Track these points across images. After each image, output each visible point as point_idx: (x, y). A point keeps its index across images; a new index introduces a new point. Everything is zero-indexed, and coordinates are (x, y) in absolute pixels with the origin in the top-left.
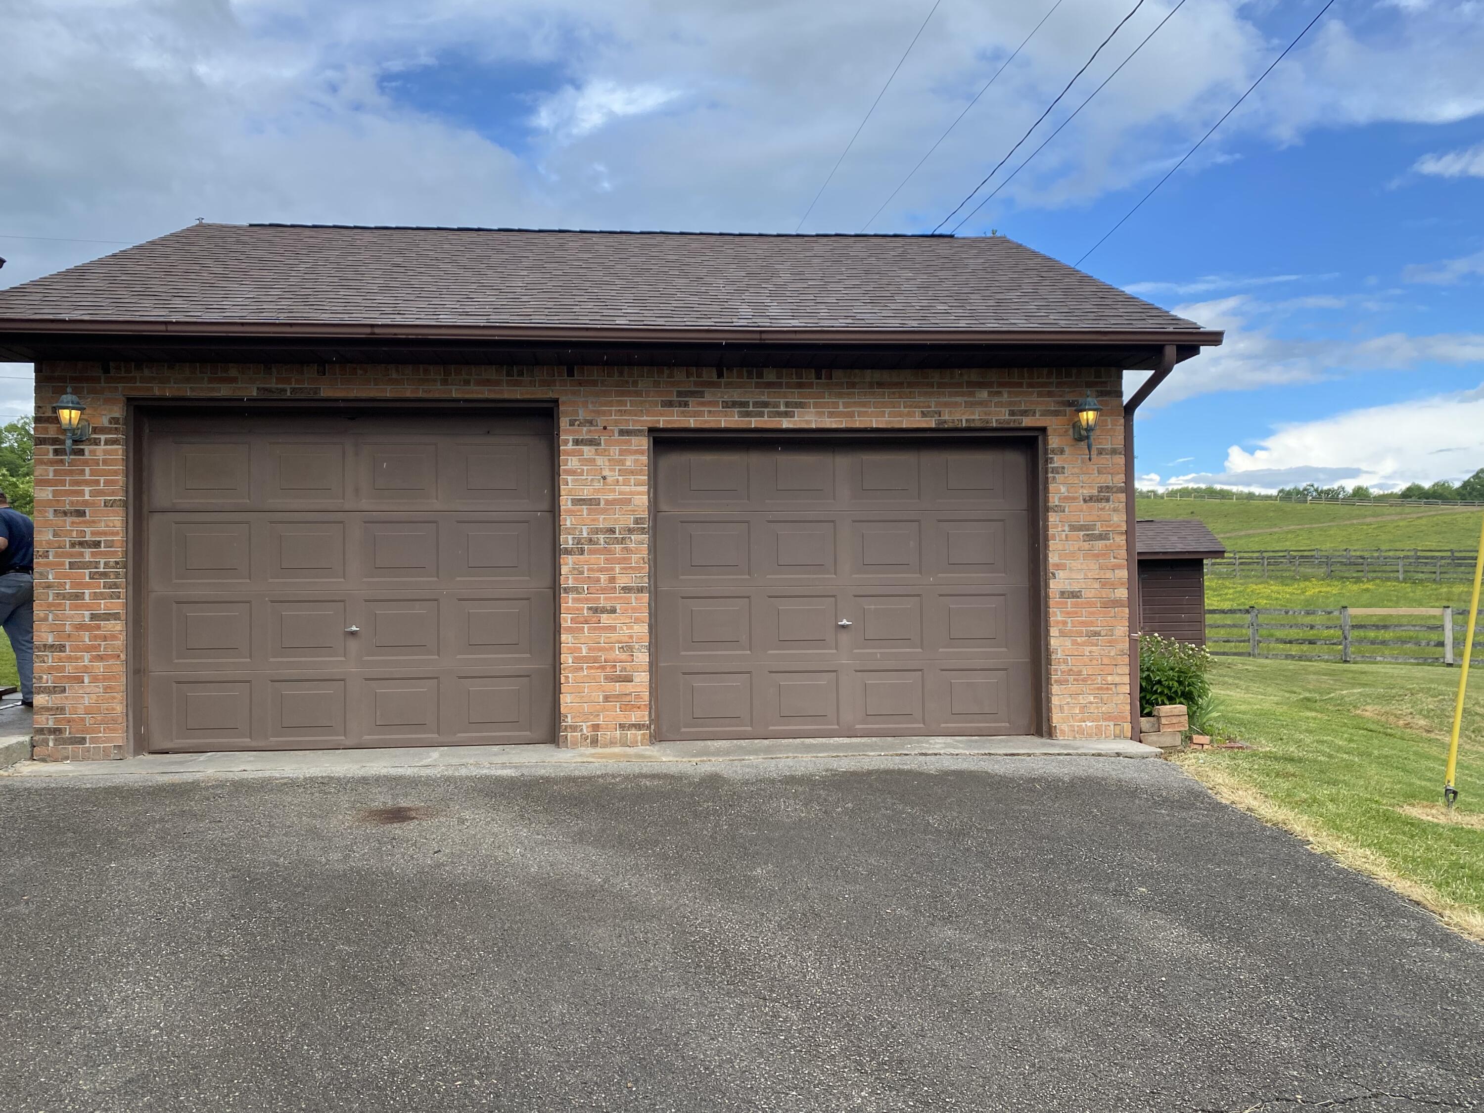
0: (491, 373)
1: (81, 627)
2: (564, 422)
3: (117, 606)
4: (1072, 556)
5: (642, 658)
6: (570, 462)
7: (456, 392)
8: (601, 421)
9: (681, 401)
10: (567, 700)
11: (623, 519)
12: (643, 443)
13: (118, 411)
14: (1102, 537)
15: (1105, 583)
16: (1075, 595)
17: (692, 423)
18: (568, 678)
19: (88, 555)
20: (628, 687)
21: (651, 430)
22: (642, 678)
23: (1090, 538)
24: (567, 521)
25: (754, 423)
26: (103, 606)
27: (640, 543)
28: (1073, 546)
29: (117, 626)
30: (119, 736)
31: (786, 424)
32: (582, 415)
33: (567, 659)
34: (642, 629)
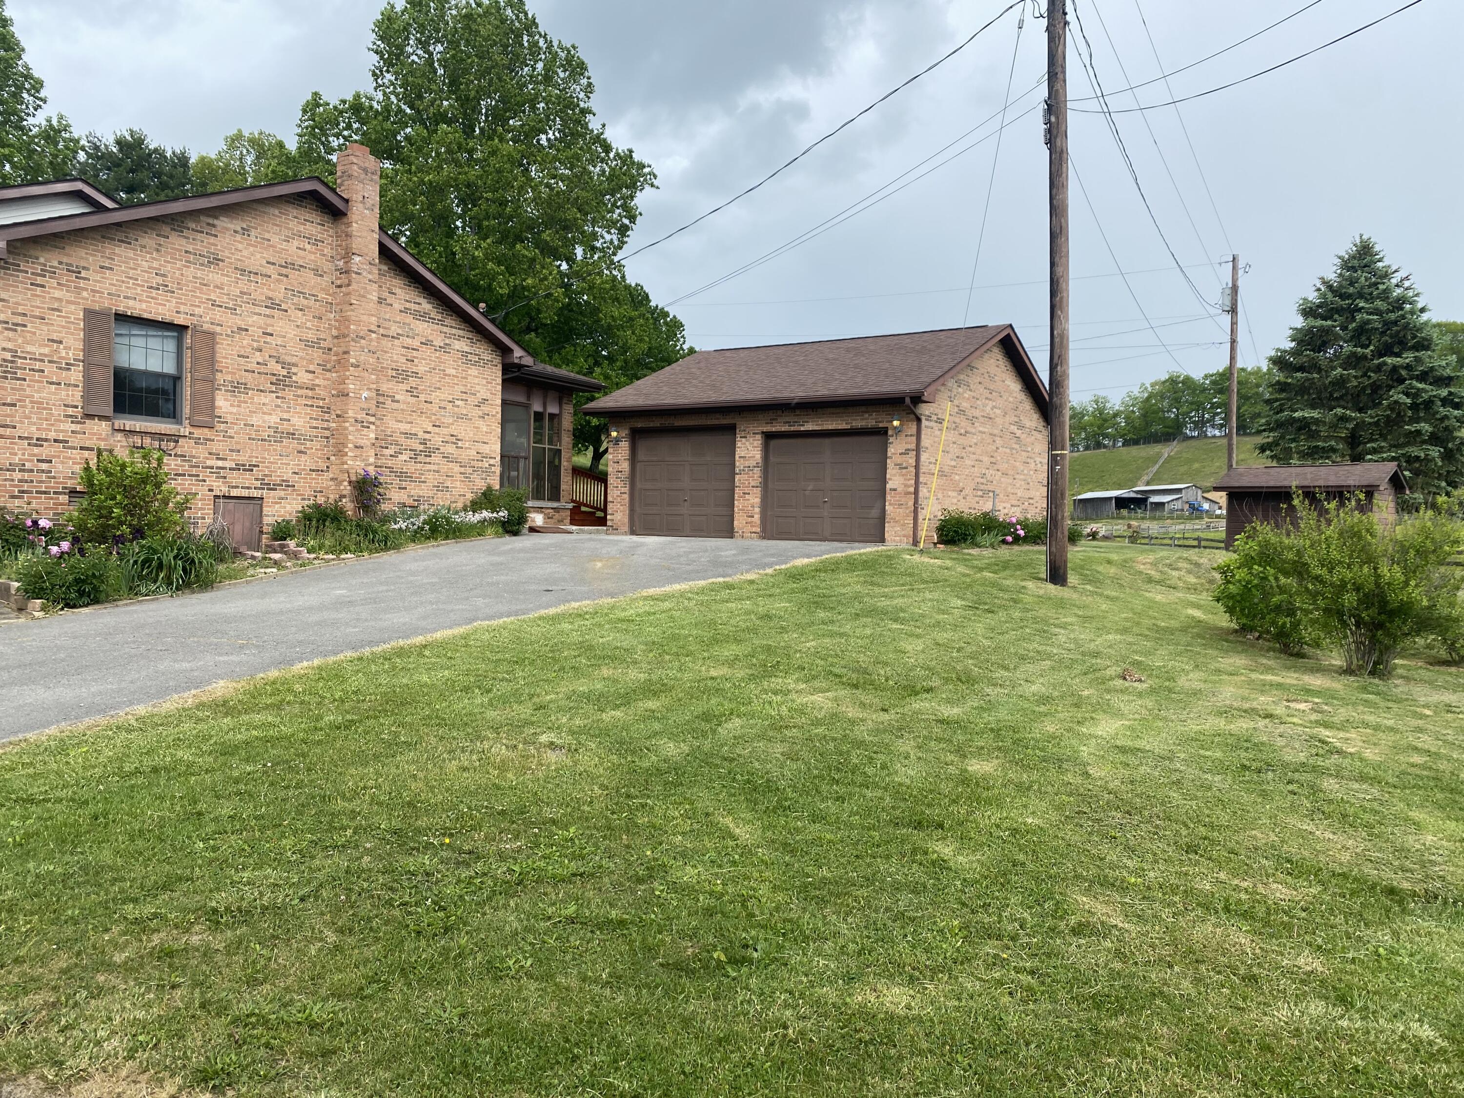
0: (718, 416)
1: (617, 496)
2: (738, 431)
3: (627, 490)
4: (895, 475)
5: (757, 510)
6: (739, 444)
7: (709, 422)
8: (748, 430)
9: (771, 422)
10: (736, 523)
11: (752, 463)
12: (759, 437)
13: (627, 432)
14: (906, 468)
15: (906, 486)
16: (895, 490)
17: (775, 429)
18: (736, 515)
19: (620, 475)
20: (754, 520)
21: (763, 433)
22: (757, 517)
23: (901, 468)
24: (737, 464)
25: (792, 429)
26: (623, 490)
27: (757, 472)
28: (894, 472)
29: (626, 496)
30: (626, 528)
31: (802, 429)
32: (743, 428)
33: (736, 509)
34: (758, 500)
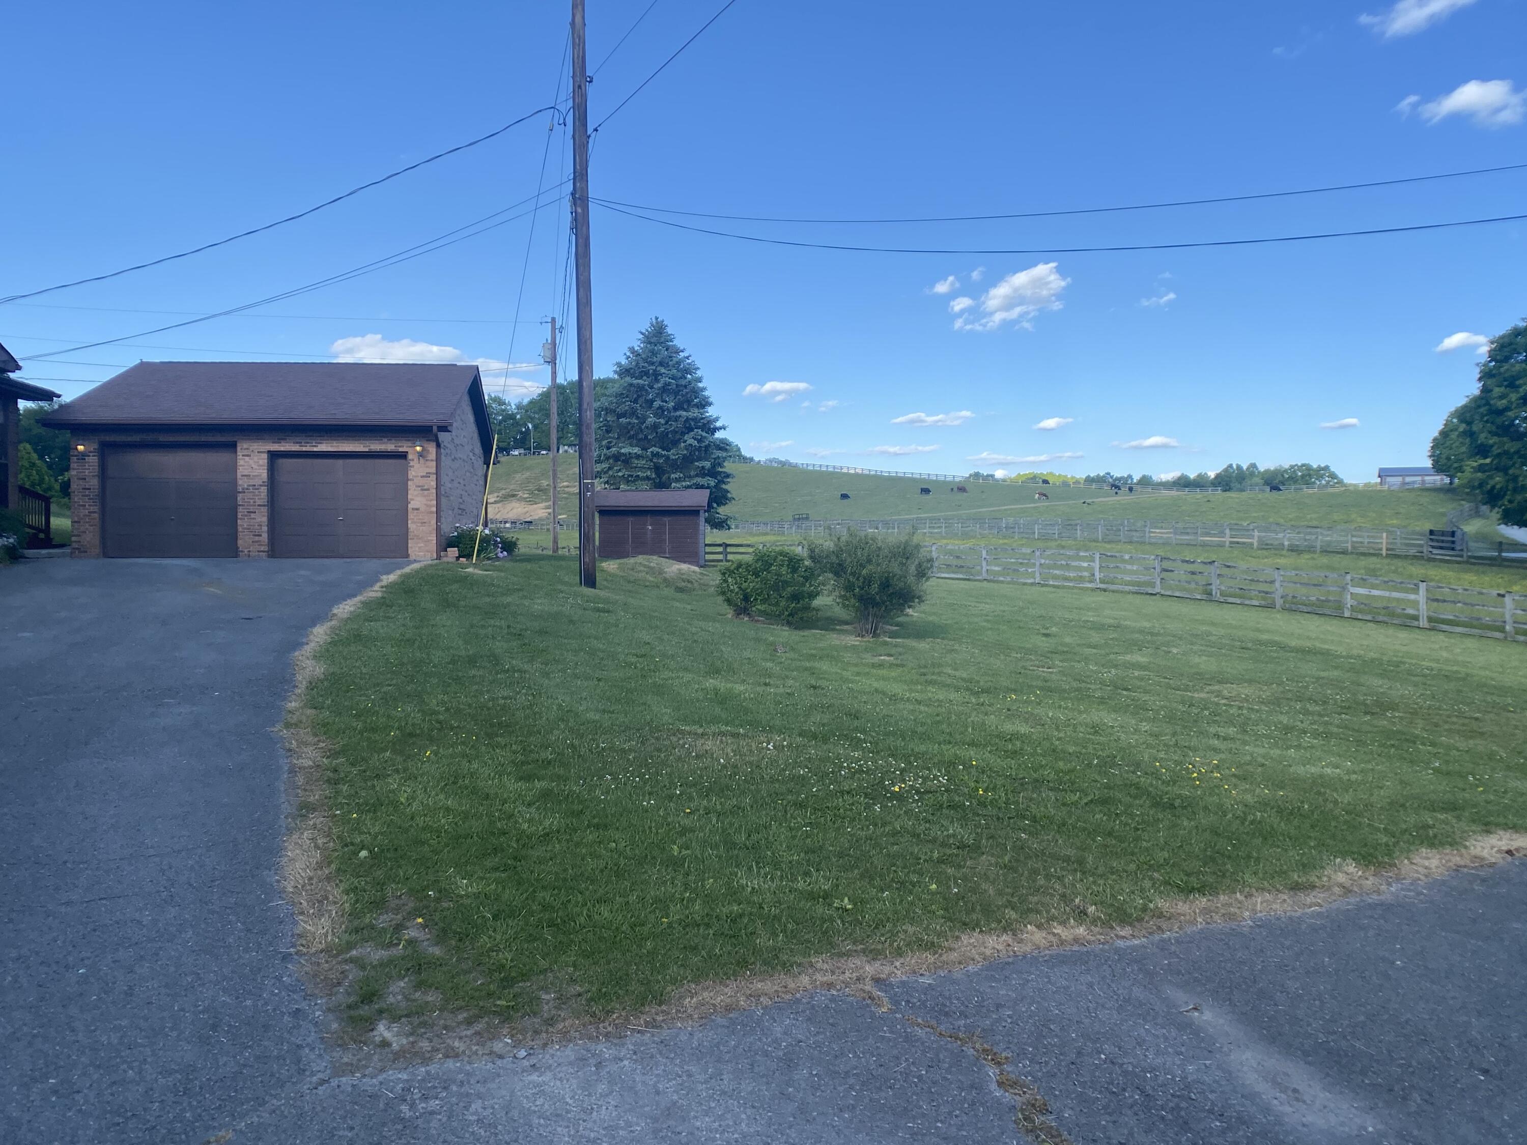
1: (85, 515)
2: (239, 449)
3: (96, 509)
4: (417, 496)
5: (265, 528)
6: (241, 462)
7: (204, 439)
8: (251, 448)
9: (279, 440)
10: (240, 542)
11: (259, 482)
12: (265, 456)
13: (96, 446)
14: (427, 490)
15: (427, 505)
16: (417, 509)
17: (282, 449)
18: (240, 535)
19: (87, 492)
20: (260, 538)
21: (269, 452)
22: (265, 536)
23: (422, 490)
24: (240, 482)
25: (304, 449)
26: (93, 509)
27: (264, 490)
28: (416, 493)
29: (96, 515)
30: (97, 551)
31: (315, 449)
32: (245, 446)
33: (240, 529)
34: (265, 519)
